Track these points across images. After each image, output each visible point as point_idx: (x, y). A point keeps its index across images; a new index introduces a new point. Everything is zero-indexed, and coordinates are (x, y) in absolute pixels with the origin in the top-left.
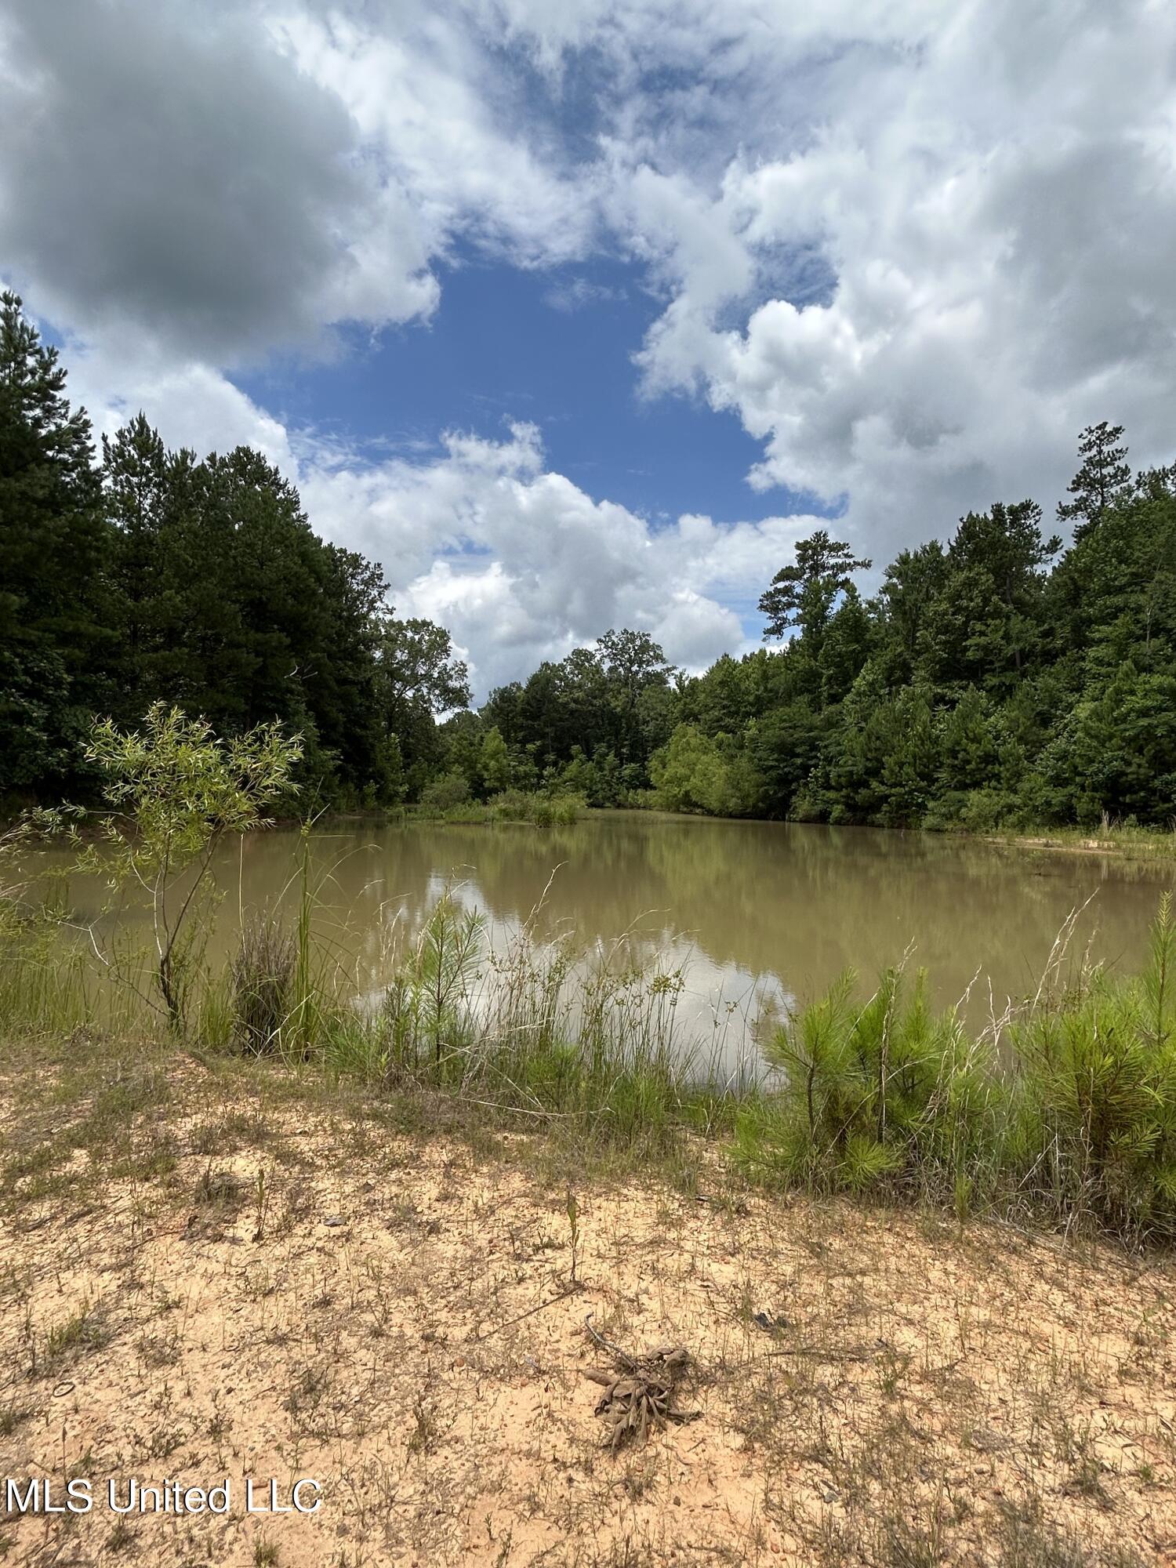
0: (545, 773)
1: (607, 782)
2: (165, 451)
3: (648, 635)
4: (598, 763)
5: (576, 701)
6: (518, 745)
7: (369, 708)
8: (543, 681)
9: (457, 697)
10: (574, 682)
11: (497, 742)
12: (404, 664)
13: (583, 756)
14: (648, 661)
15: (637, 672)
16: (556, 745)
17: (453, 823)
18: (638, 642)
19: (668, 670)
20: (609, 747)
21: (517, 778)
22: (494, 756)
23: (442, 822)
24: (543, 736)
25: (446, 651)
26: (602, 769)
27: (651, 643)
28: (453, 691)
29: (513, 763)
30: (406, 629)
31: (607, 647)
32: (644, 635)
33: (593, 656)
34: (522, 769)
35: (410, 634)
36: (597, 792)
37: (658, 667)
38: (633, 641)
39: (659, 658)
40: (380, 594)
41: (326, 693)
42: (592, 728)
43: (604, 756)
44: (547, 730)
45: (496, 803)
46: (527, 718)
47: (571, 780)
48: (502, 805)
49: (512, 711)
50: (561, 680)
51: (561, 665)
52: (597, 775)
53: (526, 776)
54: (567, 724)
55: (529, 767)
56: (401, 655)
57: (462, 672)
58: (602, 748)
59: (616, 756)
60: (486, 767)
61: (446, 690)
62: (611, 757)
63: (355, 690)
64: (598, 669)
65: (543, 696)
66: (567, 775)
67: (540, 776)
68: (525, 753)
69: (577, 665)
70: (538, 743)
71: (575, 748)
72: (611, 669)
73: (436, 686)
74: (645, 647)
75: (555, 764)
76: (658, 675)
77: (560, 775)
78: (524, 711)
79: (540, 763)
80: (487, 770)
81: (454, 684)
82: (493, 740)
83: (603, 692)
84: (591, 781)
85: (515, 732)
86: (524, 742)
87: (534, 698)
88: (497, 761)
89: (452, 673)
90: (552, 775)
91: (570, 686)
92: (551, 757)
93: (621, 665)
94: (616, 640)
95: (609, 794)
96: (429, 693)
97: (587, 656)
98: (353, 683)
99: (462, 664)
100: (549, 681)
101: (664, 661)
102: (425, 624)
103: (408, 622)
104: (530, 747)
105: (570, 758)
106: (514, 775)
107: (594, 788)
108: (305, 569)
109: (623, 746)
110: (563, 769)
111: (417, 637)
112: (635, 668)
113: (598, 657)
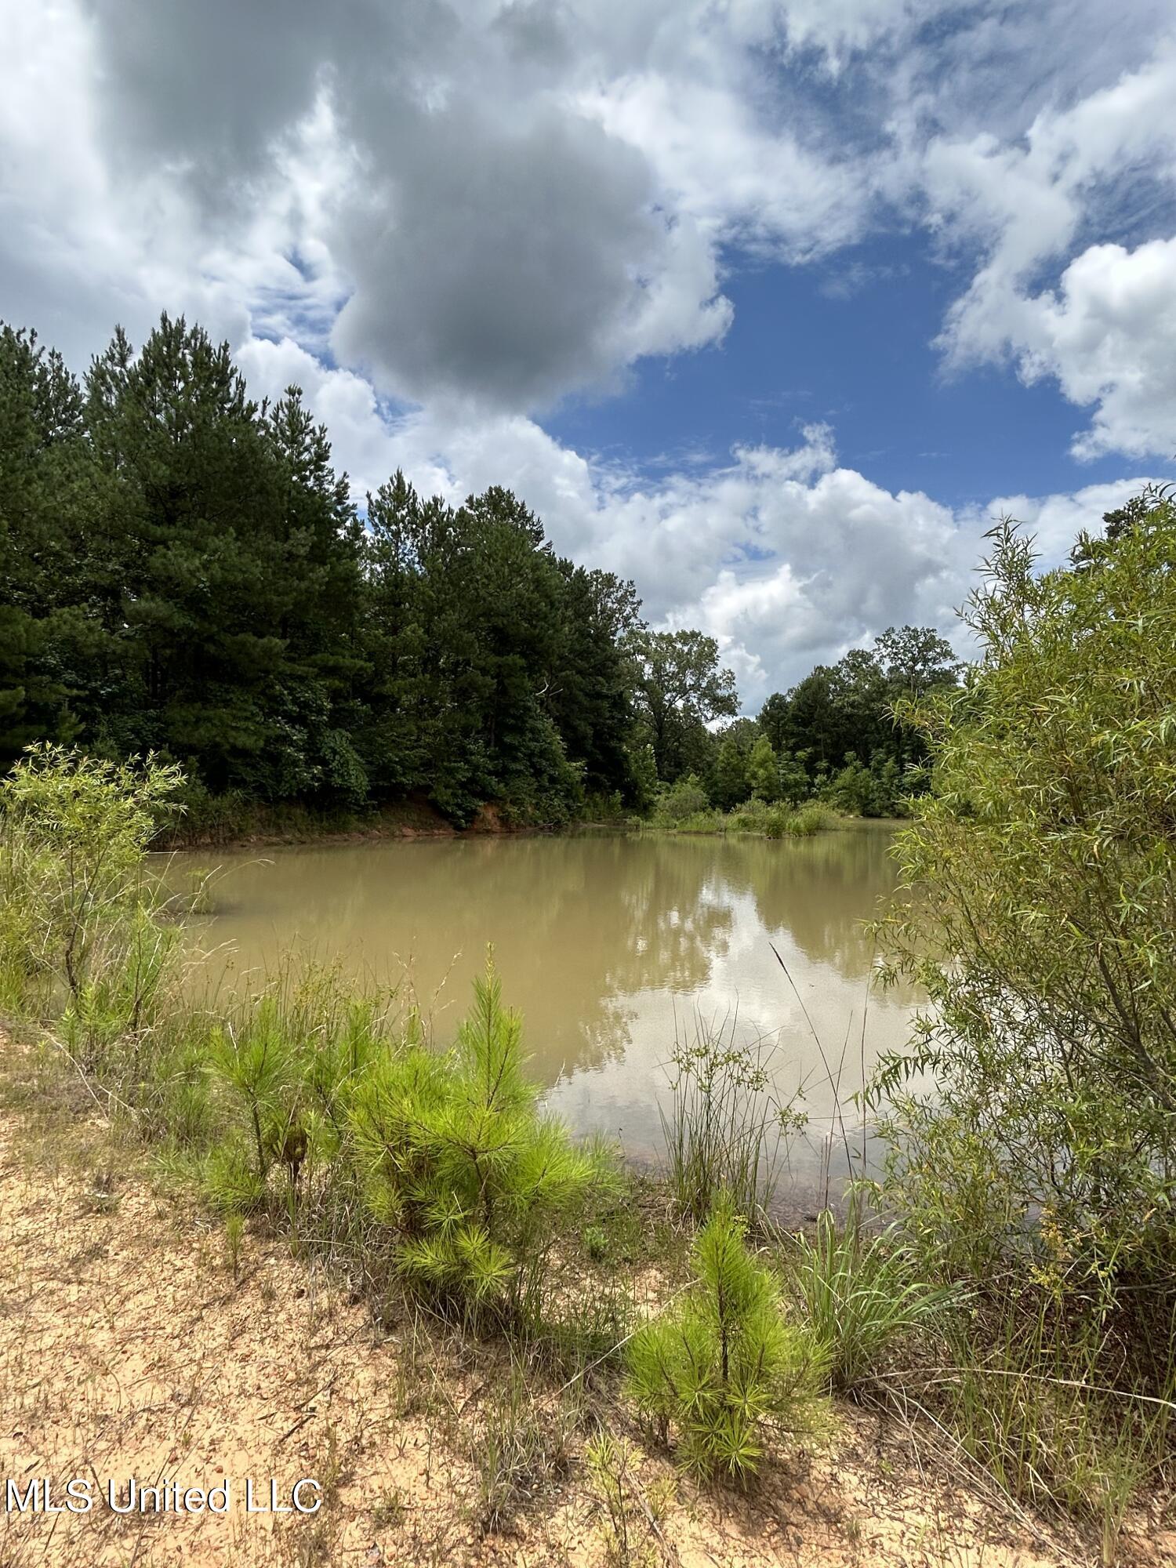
0: (816, 781)
1: (887, 791)
2: (419, 500)
3: (933, 630)
4: (876, 770)
5: (852, 705)
6: (789, 753)
7: (621, 720)
8: (815, 685)
9: (725, 706)
10: (850, 685)
11: (766, 749)
12: (674, 676)
13: (858, 763)
14: (935, 659)
15: (922, 672)
16: (831, 751)
17: (684, 832)
18: (922, 639)
19: (958, 667)
20: (889, 753)
21: (787, 786)
22: (762, 764)
23: (674, 831)
24: (816, 742)
25: (713, 660)
26: (879, 777)
27: (937, 639)
28: (723, 700)
29: (782, 771)
30: (675, 641)
31: (886, 646)
32: (928, 631)
33: (872, 657)
34: (791, 777)
35: (679, 646)
36: (874, 801)
37: (947, 665)
38: (916, 638)
39: (947, 654)
40: (634, 610)
41: (575, 707)
42: (872, 733)
43: (882, 762)
44: (819, 736)
45: (739, 811)
46: (798, 724)
47: (844, 788)
48: (742, 815)
49: (783, 718)
50: (835, 684)
51: (836, 668)
52: (874, 783)
53: (797, 784)
54: (842, 729)
55: (800, 775)
56: (670, 668)
57: (731, 678)
58: (879, 754)
59: (896, 762)
60: (754, 776)
61: (715, 700)
62: (890, 763)
63: (606, 704)
64: (876, 671)
65: (815, 701)
66: (839, 782)
67: (811, 785)
68: (795, 760)
69: (853, 668)
70: (809, 750)
71: (850, 755)
72: (891, 670)
73: (704, 695)
74: (931, 643)
75: (828, 771)
76: (946, 673)
77: (832, 783)
78: (795, 718)
79: (812, 770)
80: (755, 778)
81: (720, 693)
82: (762, 748)
83: (882, 694)
84: (866, 790)
85: (787, 739)
86: (794, 749)
87: (805, 703)
88: (766, 769)
89: (720, 681)
90: (824, 783)
91: (844, 689)
92: (823, 764)
93: (903, 664)
94: (897, 639)
95: (887, 803)
96: (699, 703)
97: (866, 657)
98: (607, 697)
99: (730, 672)
100: (821, 685)
101: (953, 658)
102: (694, 635)
103: (678, 633)
104: (800, 754)
105: (843, 765)
106: (784, 784)
107: (870, 797)
108: (536, 595)
109: (904, 752)
110: (836, 777)
111: (686, 649)
112: (919, 667)
113: (877, 658)
